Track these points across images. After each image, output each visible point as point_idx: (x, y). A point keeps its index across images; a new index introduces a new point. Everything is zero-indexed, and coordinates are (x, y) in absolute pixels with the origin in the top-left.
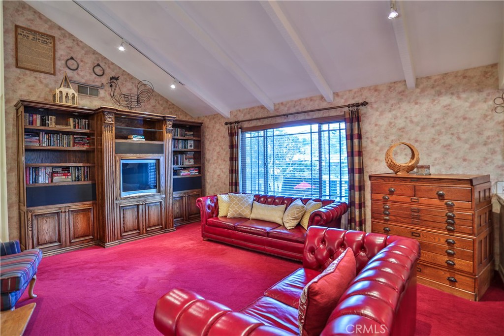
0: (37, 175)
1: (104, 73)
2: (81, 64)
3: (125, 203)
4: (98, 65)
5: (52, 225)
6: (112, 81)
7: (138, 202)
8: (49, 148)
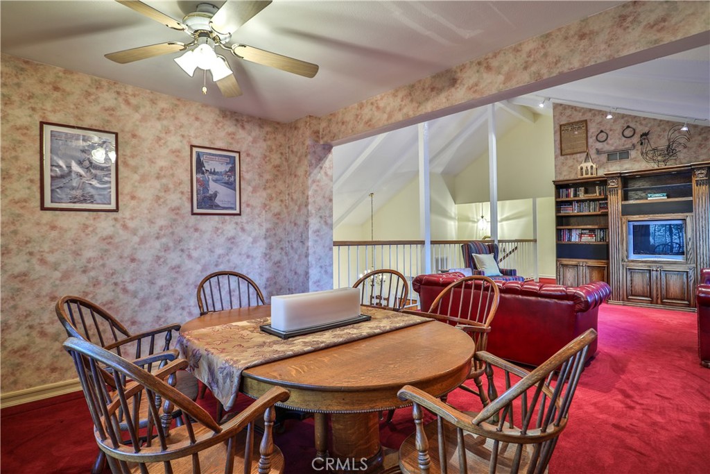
0: (570, 235)
1: (634, 133)
2: (610, 133)
3: (632, 266)
4: (628, 127)
5: (573, 274)
6: (643, 137)
7: (650, 267)
8: (579, 214)
